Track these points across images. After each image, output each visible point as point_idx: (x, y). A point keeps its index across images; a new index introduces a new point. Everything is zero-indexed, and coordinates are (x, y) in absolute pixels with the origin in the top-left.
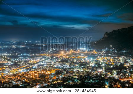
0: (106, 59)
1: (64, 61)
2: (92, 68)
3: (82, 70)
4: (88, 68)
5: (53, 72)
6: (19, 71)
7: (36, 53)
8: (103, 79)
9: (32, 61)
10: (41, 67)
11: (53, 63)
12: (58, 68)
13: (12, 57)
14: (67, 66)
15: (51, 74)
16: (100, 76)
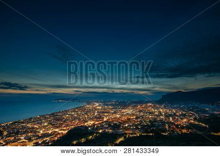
0: (165, 110)
1: (140, 111)
2: (157, 116)
3: (151, 117)
4: (154, 115)
5: (134, 117)
6: (117, 116)
7: (125, 106)
8: (164, 122)
9: (123, 111)
10: (128, 114)
11: (134, 112)
12: (137, 115)
13: (113, 108)
14: (142, 114)
15: (134, 118)
16: (162, 120)
